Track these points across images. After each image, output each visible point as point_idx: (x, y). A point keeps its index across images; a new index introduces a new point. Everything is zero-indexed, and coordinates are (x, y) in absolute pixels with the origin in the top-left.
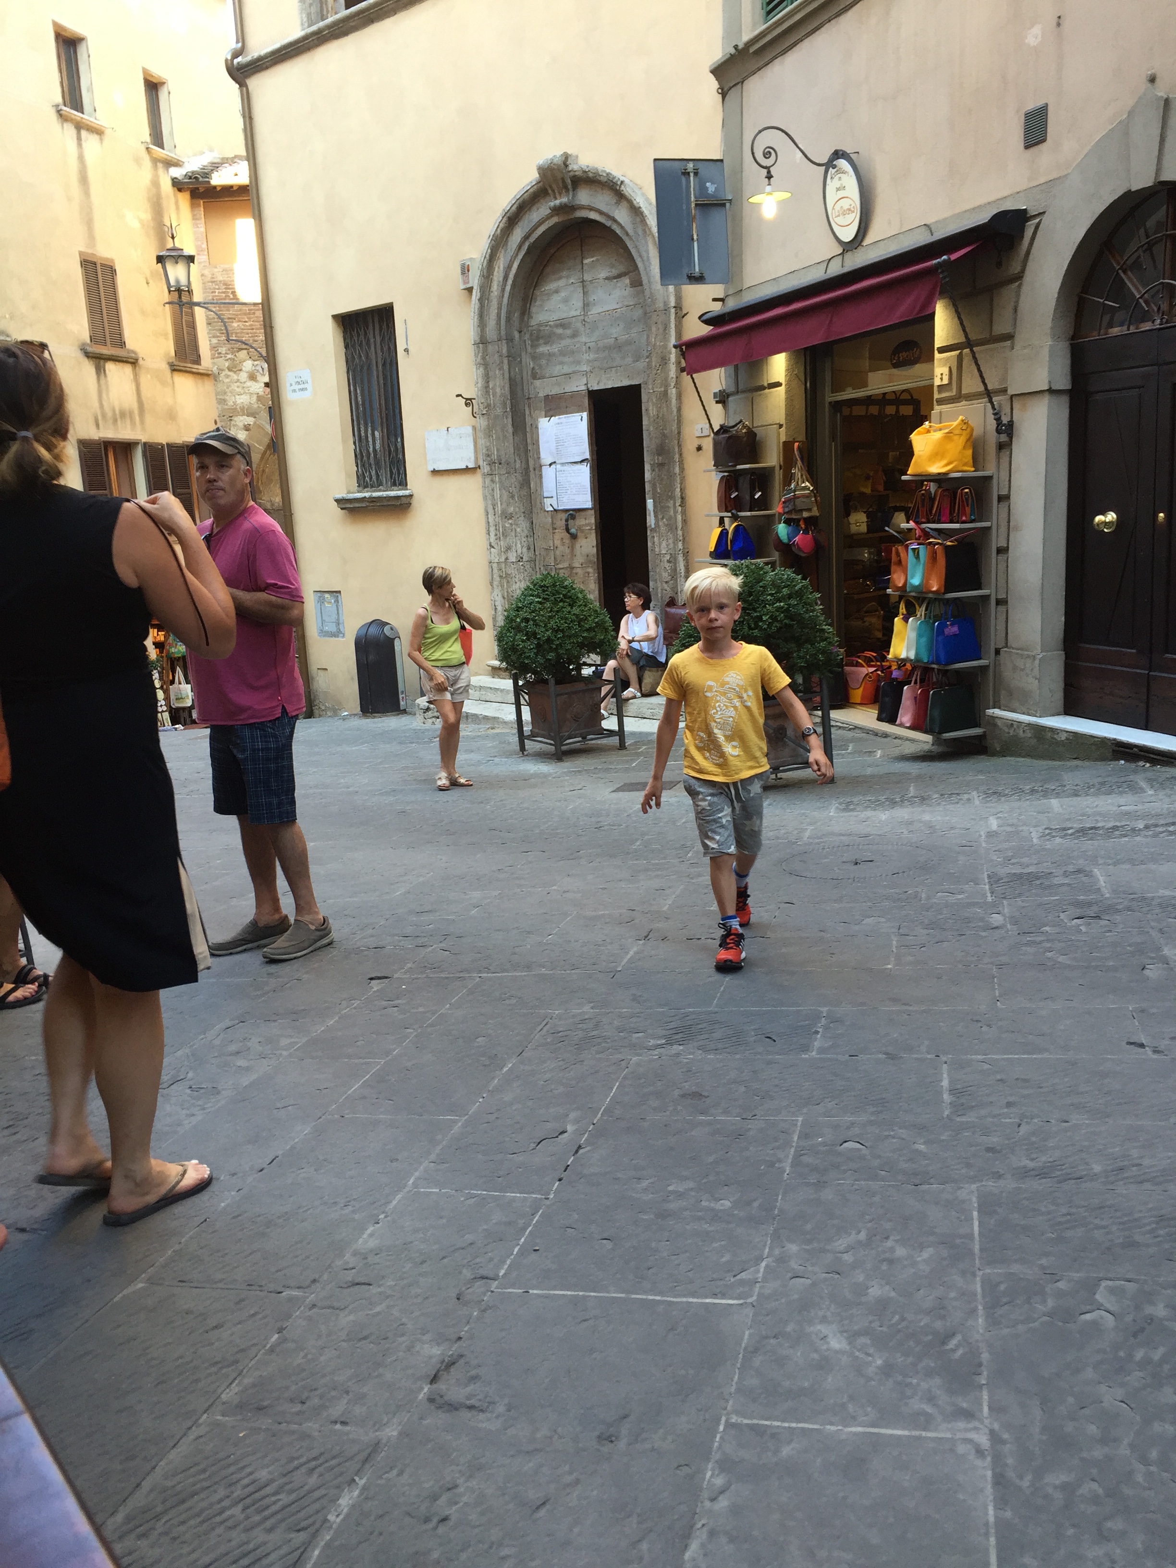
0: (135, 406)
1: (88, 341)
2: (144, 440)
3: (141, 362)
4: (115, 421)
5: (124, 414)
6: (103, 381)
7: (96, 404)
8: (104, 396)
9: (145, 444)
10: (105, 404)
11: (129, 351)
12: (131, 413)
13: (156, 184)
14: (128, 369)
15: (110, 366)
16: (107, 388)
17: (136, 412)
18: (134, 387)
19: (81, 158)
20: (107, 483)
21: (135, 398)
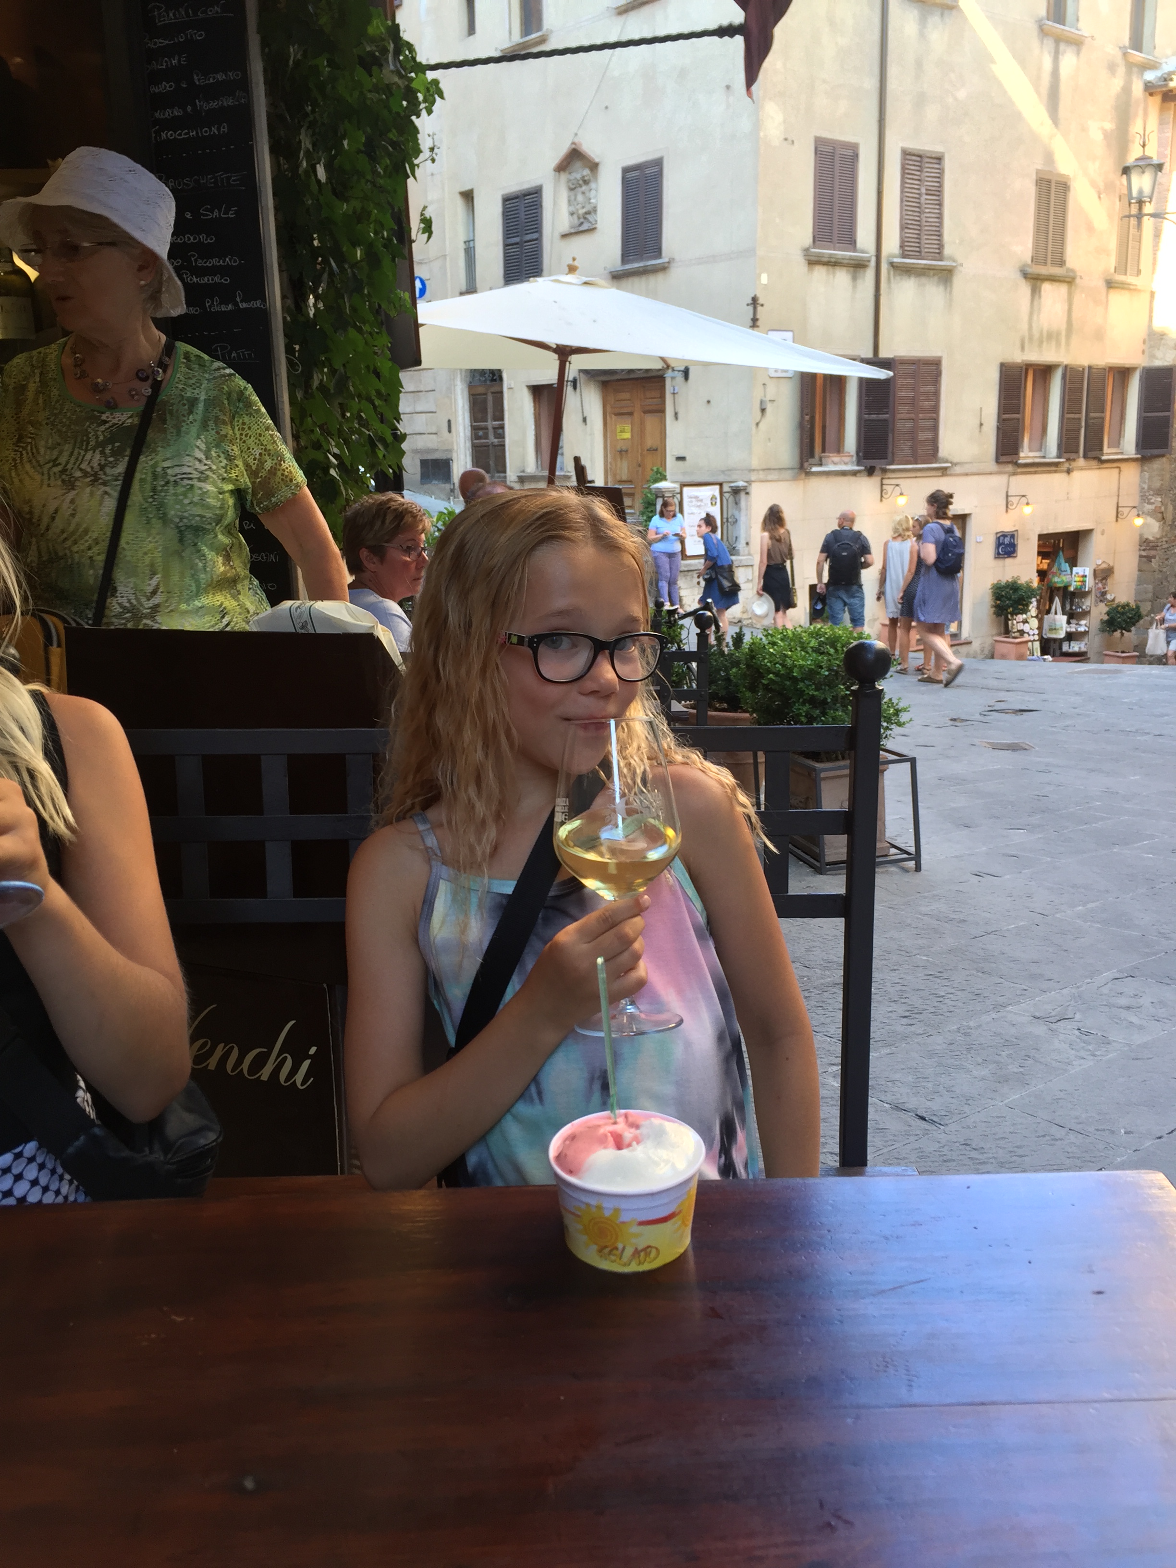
0: (1063, 327)
1: (1029, 262)
2: (1066, 362)
3: (1078, 280)
4: (1041, 342)
5: (1052, 336)
6: (1036, 303)
7: (1025, 326)
8: (1035, 317)
9: (1066, 366)
10: (1034, 325)
11: (1069, 270)
12: (1058, 334)
13: (1127, 90)
14: (1063, 289)
15: (1046, 287)
16: (1039, 310)
17: (1064, 333)
18: (1066, 307)
19: (1055, 73)
20: (1021, 408)
21: (1065, 319)
